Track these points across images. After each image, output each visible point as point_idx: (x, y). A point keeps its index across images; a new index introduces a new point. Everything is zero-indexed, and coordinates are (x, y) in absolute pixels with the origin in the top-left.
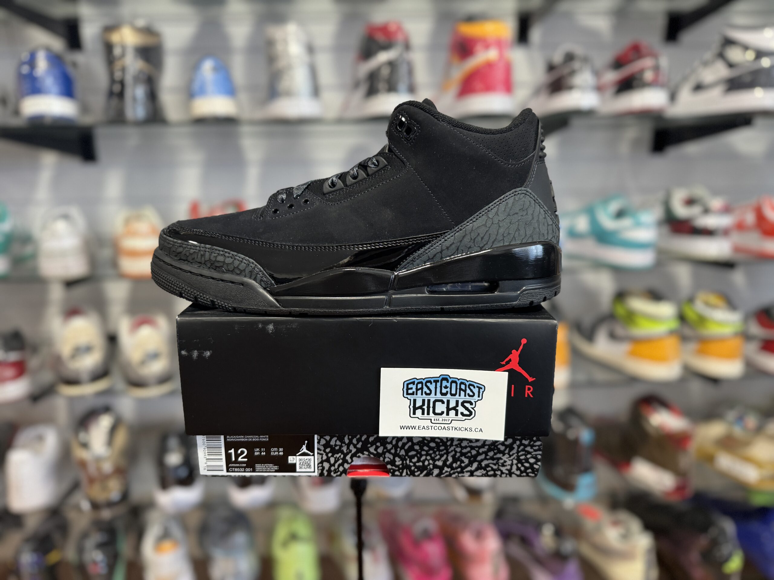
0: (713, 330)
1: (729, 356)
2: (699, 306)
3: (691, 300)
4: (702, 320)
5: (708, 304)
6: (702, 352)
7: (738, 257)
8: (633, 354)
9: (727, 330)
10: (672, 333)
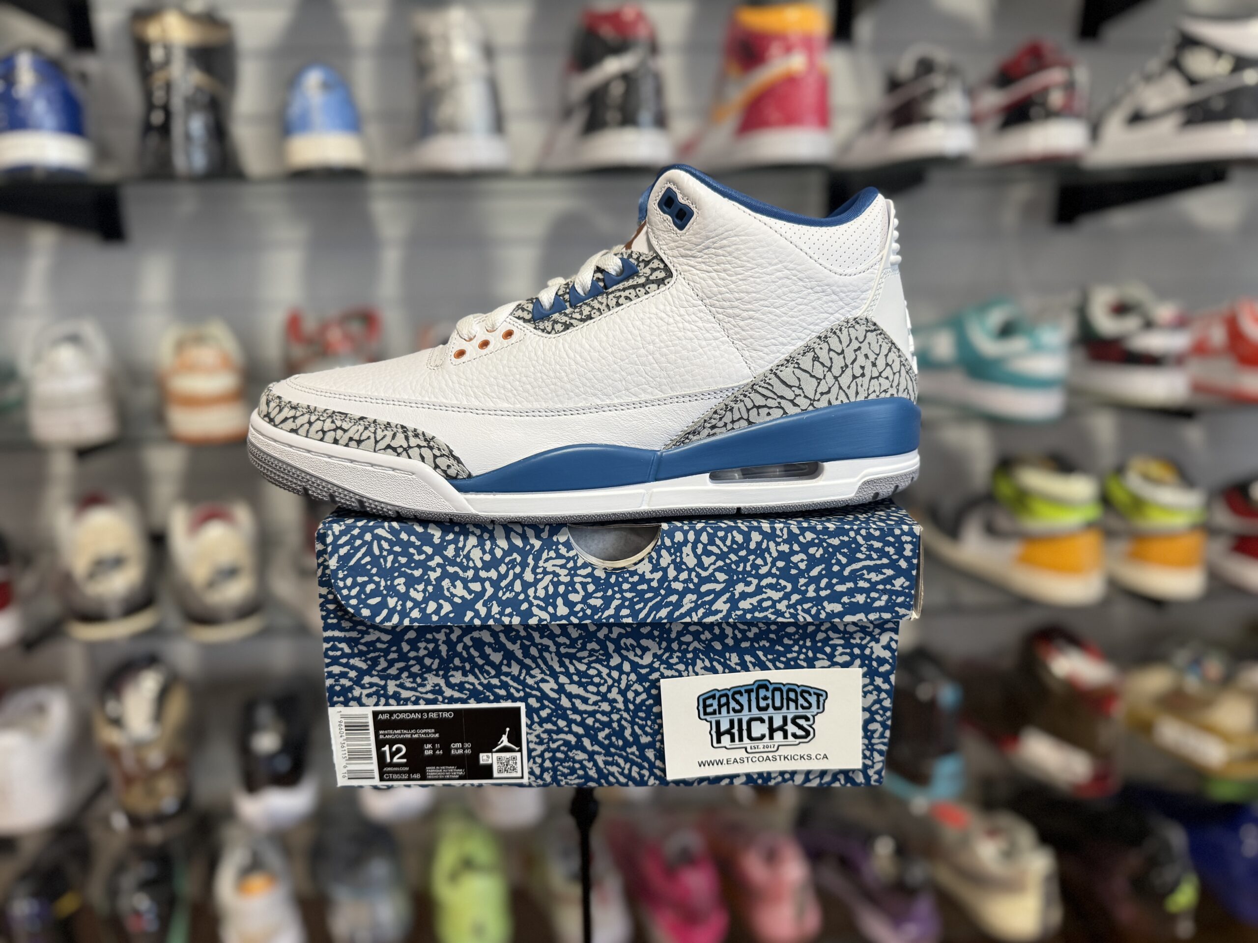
0: (1158, 520)
1: (1181, 563)
2: (1134, 482)
3: (1120, 470)
4: (1138, 504)
5: (1147, 478)
6: (1138, 557)
7: (1201, 400)
8: (1025, 560)
9: (1179, 521)
10: (1090, 526)
